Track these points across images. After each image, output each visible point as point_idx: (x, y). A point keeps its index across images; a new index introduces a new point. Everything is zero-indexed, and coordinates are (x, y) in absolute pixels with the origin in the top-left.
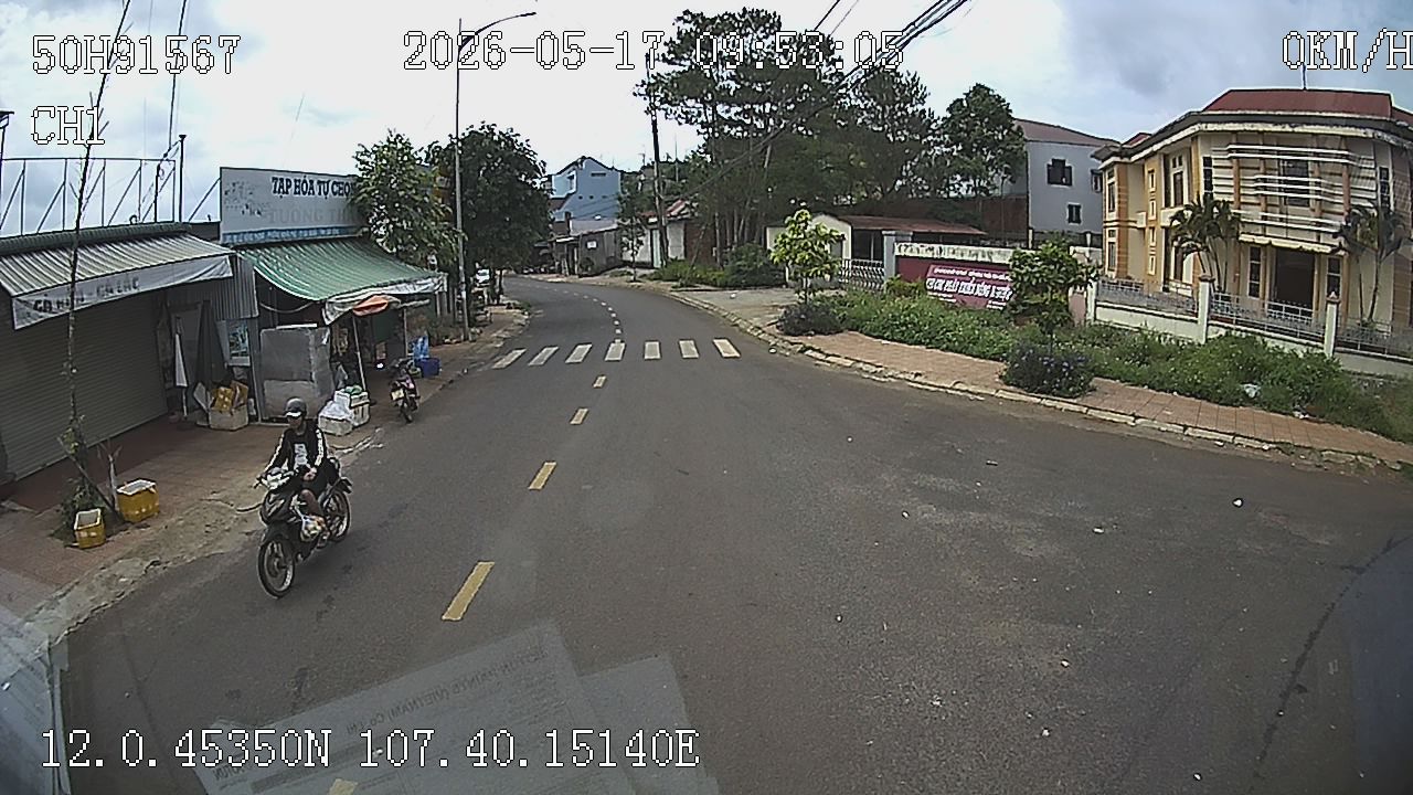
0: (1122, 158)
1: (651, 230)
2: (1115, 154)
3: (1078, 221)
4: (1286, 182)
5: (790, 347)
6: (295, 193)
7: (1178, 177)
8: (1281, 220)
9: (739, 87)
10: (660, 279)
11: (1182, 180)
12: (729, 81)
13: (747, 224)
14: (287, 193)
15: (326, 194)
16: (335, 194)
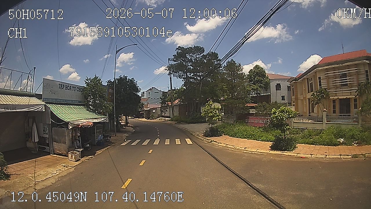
0: (295, 81)
1: (170, 107)
2: (294, 80)
3: (284, 100)
4: (341, 80)
5: (207, 141)
6: (66, 89)
7: (311, 84)
8: (340, 91)
9: (193, 68)
10: (172, 121)
11: (312, 85)
12: (190, 67)
13: (195, 106)
14: (63, 89)
15: (75, 91)
16: (77, 91)
